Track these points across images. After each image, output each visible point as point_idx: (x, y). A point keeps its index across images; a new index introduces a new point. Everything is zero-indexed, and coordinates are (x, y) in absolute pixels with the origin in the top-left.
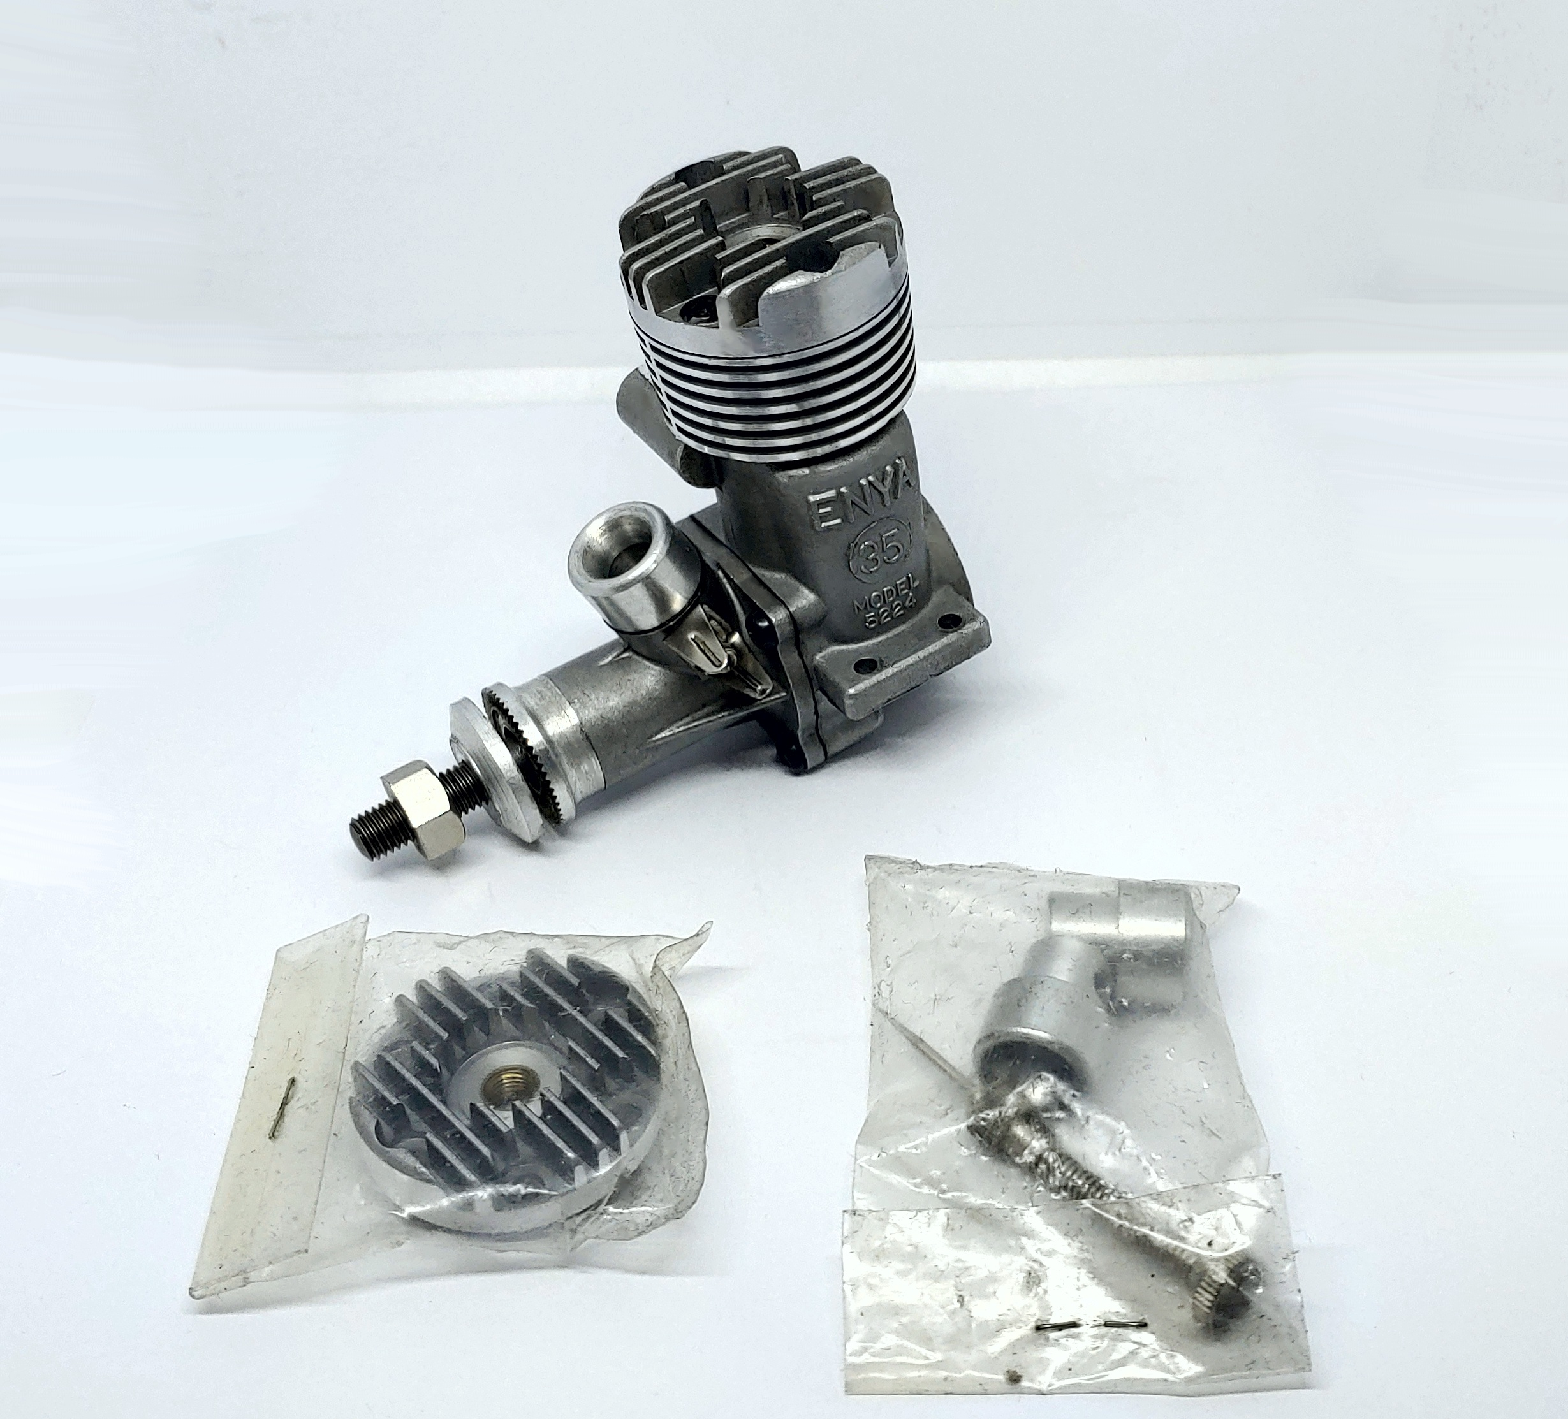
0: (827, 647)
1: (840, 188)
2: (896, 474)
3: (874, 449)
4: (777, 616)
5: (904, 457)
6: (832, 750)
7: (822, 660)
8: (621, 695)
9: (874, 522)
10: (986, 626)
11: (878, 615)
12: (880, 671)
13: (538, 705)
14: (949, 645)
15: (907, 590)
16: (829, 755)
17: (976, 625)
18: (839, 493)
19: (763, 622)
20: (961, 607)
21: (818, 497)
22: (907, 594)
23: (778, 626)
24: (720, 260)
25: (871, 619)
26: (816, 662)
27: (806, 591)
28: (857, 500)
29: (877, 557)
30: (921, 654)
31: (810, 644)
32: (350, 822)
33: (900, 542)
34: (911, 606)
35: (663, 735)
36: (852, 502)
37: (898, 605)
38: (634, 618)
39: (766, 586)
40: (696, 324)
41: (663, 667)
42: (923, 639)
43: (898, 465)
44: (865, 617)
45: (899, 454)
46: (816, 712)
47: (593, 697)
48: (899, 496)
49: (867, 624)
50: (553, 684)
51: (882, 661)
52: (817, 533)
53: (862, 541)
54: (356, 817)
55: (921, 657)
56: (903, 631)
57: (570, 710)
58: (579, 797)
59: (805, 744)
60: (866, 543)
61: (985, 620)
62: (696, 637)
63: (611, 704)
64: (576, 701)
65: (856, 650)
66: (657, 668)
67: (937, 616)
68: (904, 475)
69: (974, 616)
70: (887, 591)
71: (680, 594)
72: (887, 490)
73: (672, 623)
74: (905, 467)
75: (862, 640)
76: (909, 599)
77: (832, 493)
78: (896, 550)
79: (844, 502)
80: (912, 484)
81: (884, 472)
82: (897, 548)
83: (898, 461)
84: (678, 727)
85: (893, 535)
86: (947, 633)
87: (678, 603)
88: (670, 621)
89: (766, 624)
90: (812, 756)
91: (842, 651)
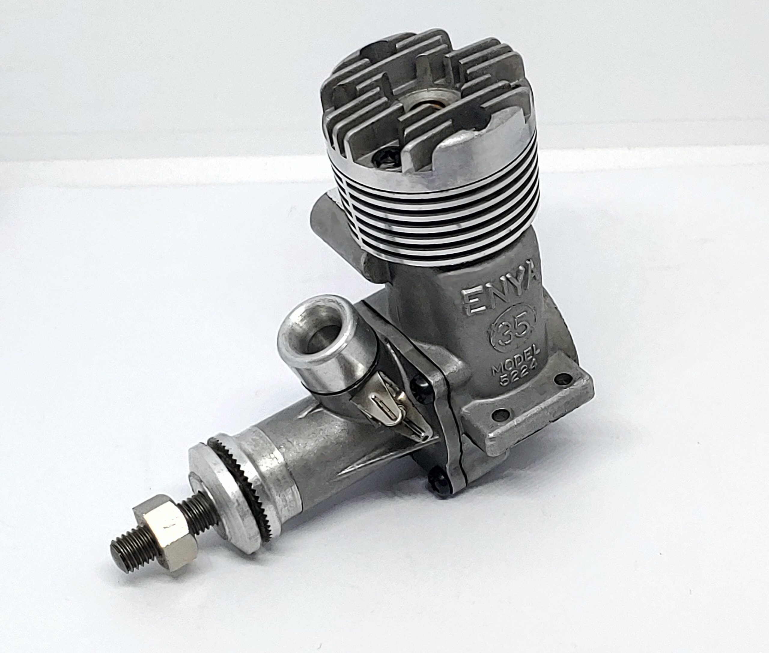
0: (470, 401)
1: (486, 64)
2: (526, 272)
3: (510, 254)
4: (435, 379)
5: (532, 259)
6: (472, 478)
7: (466, 411)
8: (315, 441)
9: (509, 308)
10: (591, 383)
11: (509, 376)
12: (512, 419)
13: (253, 450)
14: (563, 398)
15: (531, 357)
16: (469, 482)
17: (583, 382)
18: (485, 288)
19: (423, 383)
20: (571, 368)
21: (470, 291)
22: (531, 359)
23: (435, 386)
24: (402, 122)
25: (505, 379)
26: (462, 413)
27: (456, 360)
28: (497, 292)
29: (511, 333)
30: (542, 405)
31: (457, 399)
32: (110, 543)
33: (527, 321)
34: (534, 368)
35: (347, 471)
36: (494, 293)
37: (525, 368)
38: (328, 383)
39: (425, 356)
40: (384, 169)
41: (346, 419)
42: (544, 394)
43: (527, 265)
44: (500, 378)
45: (529, 257)
46: (461, 451)
47: (295, 443)
48: (528, 287)
49: (501, 383)
50: (263, 434)
51: (513, 411)
52: (468, 317)
53: (501, 322)
54: (115, 540)
55: (543, 407)
56: (528, 388)
57: (277, 453)
58: (283, 520)
59: (451, 475)
60: (503, 323)
61: (590, 377)
62: (375, 397)
63: (308, 448)
64: (282, 447)
65: (493, 403)
66: (342, 420)
67: (553, 375)
68: (532, 272)
69: (582, 374)
70: (517, 358)
71: (363, 364)
72: (520, 284)
73: (356, 387)
74: (533, 266)
75: (498, 395)
76: (532, 363)
77: (479, 288)
78: (525, 327)
79: (488, 295)
80: (537, 279)
81: (518, 271)
82: (526, 325)
83: (528, 262)
84: (358, 465)
85: (522, 316)
86: (561, 389)
87: (360, 371)
88: (355, 384)
89: (427, 385)
90: (456, 483)
91: (482, 404)
